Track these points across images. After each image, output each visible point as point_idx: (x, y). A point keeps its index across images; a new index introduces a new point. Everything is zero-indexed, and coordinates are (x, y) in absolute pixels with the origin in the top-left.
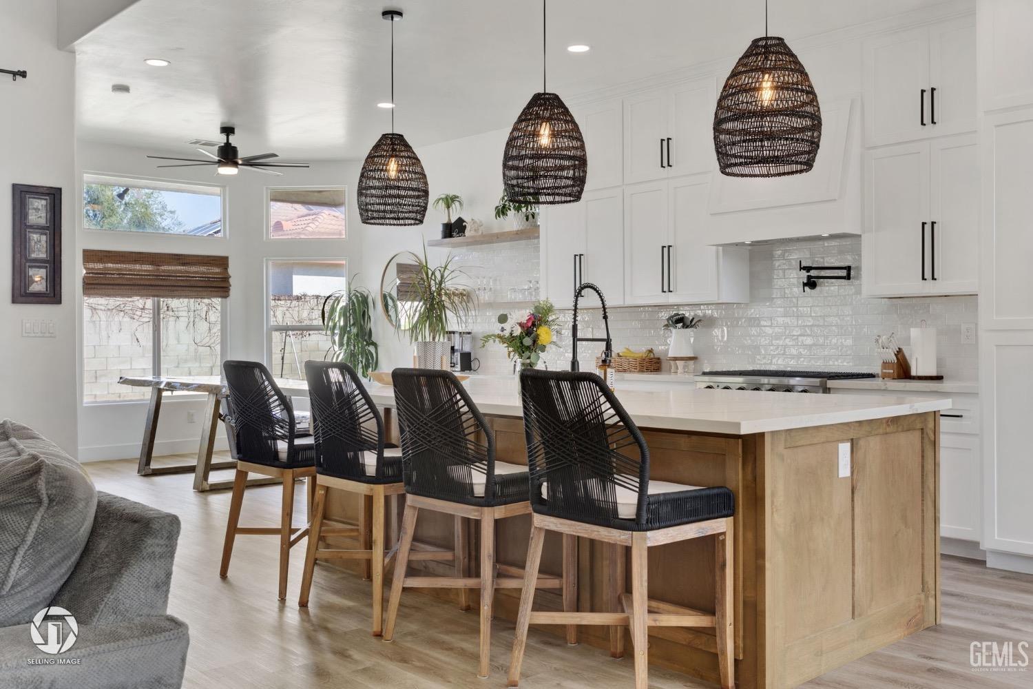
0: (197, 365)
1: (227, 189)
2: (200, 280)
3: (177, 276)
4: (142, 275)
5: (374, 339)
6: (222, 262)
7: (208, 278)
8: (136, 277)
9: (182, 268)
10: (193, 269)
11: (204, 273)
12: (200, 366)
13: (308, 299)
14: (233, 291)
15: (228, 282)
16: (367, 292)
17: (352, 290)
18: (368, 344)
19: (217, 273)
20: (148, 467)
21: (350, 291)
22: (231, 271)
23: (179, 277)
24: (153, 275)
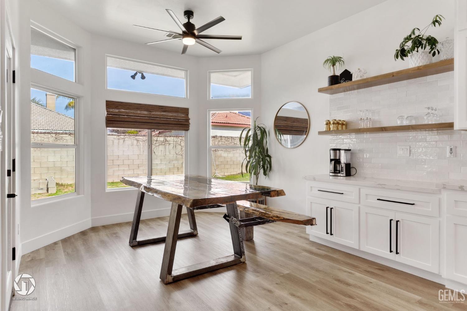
0: (177, 162)
1: (188, 71)
2: (174, 121)
3: (161, 118)
4: (141, 117)
5: (269, 153)
6: (186, 111)
7: (178, 119)
8: (138, 117)
9: (164, 113)
10: (170, 114)
11: (176, 116)
12: (178, 163)
13: (217, 137)
14: (192, 127)
15: (189, 122)
16: (264, 127)
17: (256, 126)
18: (266, 156)
19: (183, 117)
20: (135, 240)
21: (255, 126)
22: (190, 116)
23: (162, 118)
24: (148, 117)
